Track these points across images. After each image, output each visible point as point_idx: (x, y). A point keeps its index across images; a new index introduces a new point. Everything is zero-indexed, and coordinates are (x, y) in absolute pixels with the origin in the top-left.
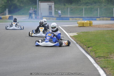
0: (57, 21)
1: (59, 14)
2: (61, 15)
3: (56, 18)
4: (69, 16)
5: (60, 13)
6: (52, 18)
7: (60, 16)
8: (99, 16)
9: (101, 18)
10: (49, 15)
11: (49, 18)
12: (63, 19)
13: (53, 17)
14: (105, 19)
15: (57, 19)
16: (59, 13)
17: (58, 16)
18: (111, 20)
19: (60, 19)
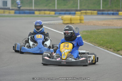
0: (16, 15)
1: (18, 5)
2: (21, 7)
3: (13, 11)
4: (33, 8)
5: (20, 3)
6: (8, 11)
7: (19, 8)
8: (79, 8)
9: (82, 11)
10: (2, 7)
11: (3, 10)
12: (25, 13)
13: (9, 9)
14: (89, 12)
15: (15, 13)
16: (18, 3)
17: (16, 8)
18: (98, 14)
19: (20, 13)
